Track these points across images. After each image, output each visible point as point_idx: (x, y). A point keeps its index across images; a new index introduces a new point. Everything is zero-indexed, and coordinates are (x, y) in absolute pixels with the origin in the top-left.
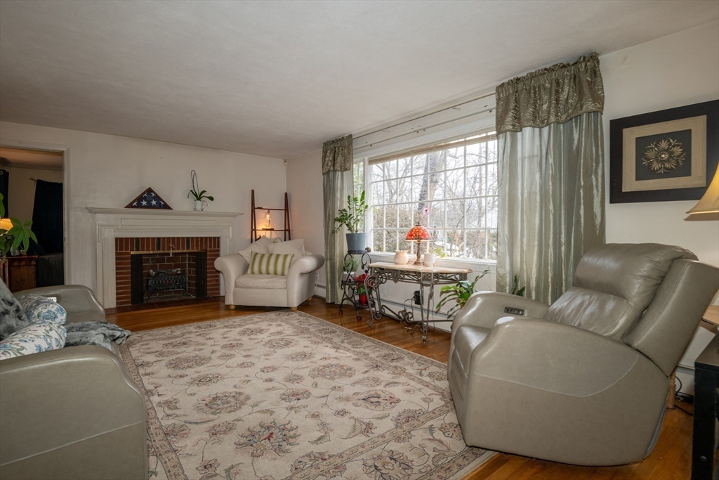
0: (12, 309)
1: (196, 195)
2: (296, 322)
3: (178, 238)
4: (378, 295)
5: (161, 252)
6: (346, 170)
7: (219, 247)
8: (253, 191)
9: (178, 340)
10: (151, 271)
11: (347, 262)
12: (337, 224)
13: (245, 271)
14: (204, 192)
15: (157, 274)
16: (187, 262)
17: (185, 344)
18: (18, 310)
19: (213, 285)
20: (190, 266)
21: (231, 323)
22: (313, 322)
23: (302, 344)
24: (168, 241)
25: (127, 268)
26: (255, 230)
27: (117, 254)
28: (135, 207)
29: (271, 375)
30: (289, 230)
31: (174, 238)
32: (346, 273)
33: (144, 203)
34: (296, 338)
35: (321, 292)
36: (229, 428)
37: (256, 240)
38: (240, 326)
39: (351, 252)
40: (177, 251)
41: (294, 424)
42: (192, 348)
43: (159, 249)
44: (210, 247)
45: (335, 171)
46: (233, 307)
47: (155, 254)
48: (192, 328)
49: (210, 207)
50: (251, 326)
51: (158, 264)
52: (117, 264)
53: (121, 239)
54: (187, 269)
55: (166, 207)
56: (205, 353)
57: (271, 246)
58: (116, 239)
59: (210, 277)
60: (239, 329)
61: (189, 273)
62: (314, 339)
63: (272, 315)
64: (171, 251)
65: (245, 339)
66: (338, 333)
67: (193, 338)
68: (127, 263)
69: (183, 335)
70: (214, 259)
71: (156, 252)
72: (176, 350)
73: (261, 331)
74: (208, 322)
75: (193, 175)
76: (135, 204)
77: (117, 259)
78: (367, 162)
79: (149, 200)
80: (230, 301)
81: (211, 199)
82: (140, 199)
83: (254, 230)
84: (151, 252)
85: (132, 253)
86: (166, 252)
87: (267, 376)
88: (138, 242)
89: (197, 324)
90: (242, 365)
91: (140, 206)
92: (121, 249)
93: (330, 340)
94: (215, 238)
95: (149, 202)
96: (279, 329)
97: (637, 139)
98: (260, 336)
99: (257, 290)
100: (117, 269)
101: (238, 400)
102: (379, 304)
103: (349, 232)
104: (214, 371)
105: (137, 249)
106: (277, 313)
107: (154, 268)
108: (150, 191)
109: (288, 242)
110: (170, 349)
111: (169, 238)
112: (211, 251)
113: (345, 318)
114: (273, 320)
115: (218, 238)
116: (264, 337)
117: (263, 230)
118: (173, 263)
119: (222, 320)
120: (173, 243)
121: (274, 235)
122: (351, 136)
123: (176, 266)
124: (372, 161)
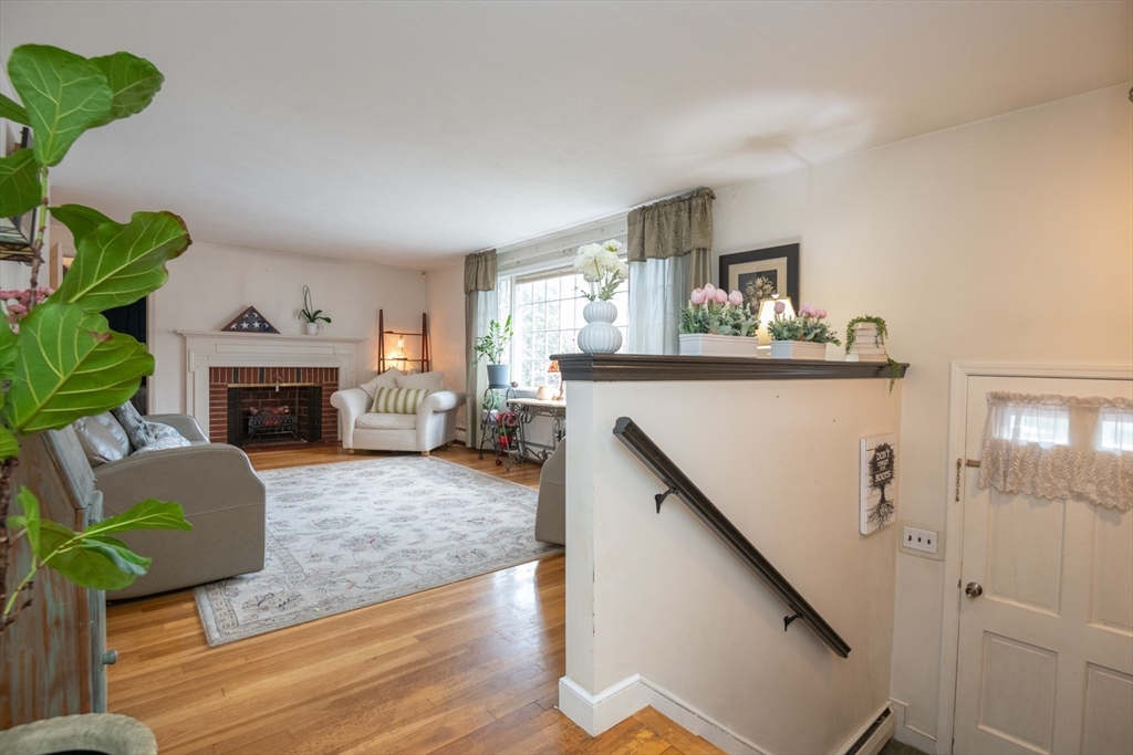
0: (142, 426)
1: (309, 316)
2: (424, 466)
3: (286, 369)
4: (523, 436)
5: (264, 385)
6: (489, 289)
7: (337, 380)
8: (381, 311)
9: (287, 480)
10: (252, 409)
11: (487, 399)
12: (479, 353)
13: (368, 409)
14: (320, 311)
15: (259, 413)
16: (297, 399)
17: (294, 483)
18: (145, 428)
19: (328, 427)
20: (301, 403)
21: (348, 466)
22: (443, 465)
23: (424, 483)
24: (274, 372)
25: (223, 404)
26: (383, 360)
27: (211, 386)
28: (233, 330)
29: (383, 506)
30: (427, 361)
31: (280, 369)
32: (485, 411)
33: (245, 325)
34: (419, 479)
35: (461, 436)
36: (335, 537)
37: (384, 371)
38: (358, 469)
39: (492, 386)
40: (284, 385)
41: (396, 534)
42: (303, 486)
43: (262, 382)
44: (326, 380)
45: (477, 290)
46: (352, 452)
47: (257, 388)
48: (303, 470)
49: (327, 330)
50: (372, 469)
51: (260, 401)
52: (211, 399)
53: (216, 369)
54: (297, 406)
55: (271, 330)
56: (318, 489)
57: (401, 379)
58: (211, 369)
59: (326, 417)
60: (356, 472)
61: (300, 412)
62: (439, 480)
63: (399, 459)
64: (277, 385)
65: (362, 480)
66: (469, 474)
67: (304, 478)
68: (223, 398)
69: (292, 476)
70: (330, 395)
71: (258, 385)
72: (284, 487)
73: (381, 473)
74: (322, 466)
75: (306, 291)
76: (234, 326)
77: (211, 392)
78: (514, 280)
79: (250, 321)
80: (349, 442)
81: (328, 320)
82: (239, 320)
83: (381, 359)
84: (253, 385)
85: (230, 385)
86: (272, 385)
87: (379, 506)
88: (236, 372)
89: (307, 467)
90: (356, 499)
91: (240, 329)
92: (216, 380)
93: (456, 481)
94: (332, 369)
95: (251, 325)
96: (403, 472)
97: (740, 276)
98: (379, 477)
99: (381, 431)
100: (211, 404)
101: (347, 521)
102: (523, 447)
103: (491, 363)
104: (325, 503)
105: (236, 382)
106: (405, 458)
107: (255, 405)
108: (252, 310)
109: (425, 374)
110: (278, 487)
111: (274, 369)
112: (327, 385)
113: (484, 463)
114: (398, 464)
115: (337, 369)
116: (385, 478)
117: (394, 359)
118: (279, 400)
119: (338, 464)
120: (280, 375)
121: (409, 366)
122: (495, 250)
123: (282, 404)
124: (520, 280)
